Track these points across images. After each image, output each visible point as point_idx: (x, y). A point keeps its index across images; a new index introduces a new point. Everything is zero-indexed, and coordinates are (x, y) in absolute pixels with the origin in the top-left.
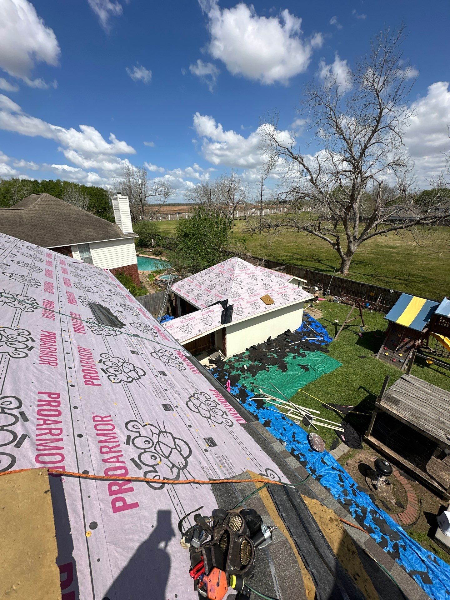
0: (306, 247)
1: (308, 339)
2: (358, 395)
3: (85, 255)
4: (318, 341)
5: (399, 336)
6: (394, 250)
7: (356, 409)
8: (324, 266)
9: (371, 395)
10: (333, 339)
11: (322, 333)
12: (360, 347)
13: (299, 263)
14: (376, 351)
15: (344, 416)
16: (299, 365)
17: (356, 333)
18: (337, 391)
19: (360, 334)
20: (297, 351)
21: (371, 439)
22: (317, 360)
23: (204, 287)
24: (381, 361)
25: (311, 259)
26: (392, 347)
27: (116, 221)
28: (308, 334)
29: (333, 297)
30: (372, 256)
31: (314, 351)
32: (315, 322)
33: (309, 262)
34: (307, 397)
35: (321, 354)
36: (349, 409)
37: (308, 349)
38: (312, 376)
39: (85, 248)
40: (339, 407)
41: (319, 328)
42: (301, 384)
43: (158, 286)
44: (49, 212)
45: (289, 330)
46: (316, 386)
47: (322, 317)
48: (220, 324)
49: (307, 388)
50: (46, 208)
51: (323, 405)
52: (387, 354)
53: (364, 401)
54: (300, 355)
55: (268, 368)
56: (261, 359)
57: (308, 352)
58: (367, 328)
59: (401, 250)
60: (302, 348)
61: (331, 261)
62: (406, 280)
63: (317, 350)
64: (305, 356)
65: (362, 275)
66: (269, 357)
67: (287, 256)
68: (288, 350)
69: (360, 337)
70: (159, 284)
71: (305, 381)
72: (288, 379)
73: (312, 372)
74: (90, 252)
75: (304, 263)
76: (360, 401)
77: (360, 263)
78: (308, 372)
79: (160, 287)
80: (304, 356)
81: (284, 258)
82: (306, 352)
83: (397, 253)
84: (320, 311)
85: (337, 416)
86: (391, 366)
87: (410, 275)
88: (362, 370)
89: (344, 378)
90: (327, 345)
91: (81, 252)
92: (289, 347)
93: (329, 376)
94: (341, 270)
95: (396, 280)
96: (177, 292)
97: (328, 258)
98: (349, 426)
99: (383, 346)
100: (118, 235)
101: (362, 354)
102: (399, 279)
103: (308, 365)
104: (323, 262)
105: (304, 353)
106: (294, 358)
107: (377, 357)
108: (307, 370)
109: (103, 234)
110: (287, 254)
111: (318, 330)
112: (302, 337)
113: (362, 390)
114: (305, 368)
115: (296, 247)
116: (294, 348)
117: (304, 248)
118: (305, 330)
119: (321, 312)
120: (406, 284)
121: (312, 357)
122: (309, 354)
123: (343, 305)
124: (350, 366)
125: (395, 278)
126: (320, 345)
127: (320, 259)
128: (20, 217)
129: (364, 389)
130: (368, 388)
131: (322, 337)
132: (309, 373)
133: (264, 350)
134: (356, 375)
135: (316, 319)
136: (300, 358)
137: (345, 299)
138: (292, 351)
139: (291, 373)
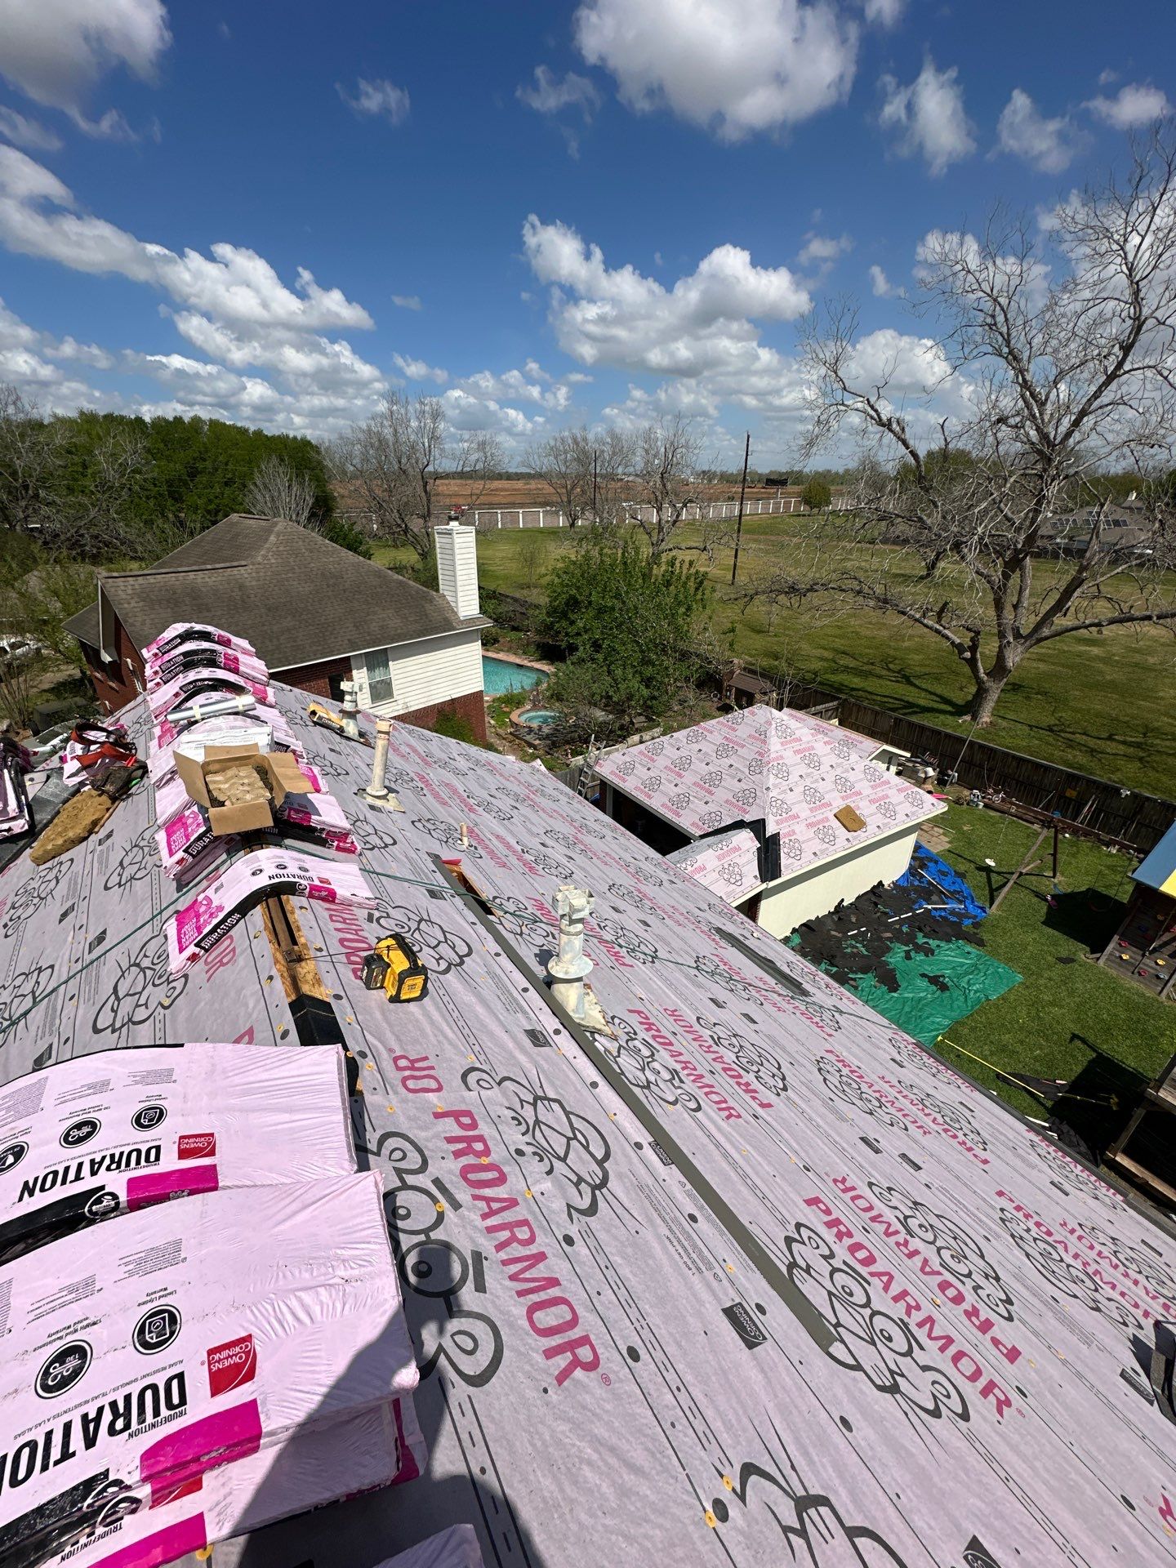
0: (864, 632)
1: (930, 907)
2: (1073, 1056)
3: (379, 675)
4: (953, 912)
5: (1160, 918)
6: (1095, 651)
7: (1074, 1087)
8: (923, 694)
9: (1100, 1055)
10: (987, 910)
11: (958, 892)
12: (1056, 933)
13: (856, 682)
14: (1098, 947)
15: (1049, 1104)
16: (923, 975)
17: (1040, 896)
18: (1021, 1042)
19: (1049, 898)
20: (909, 939)
21: (1121, 1159)
22: (962, 965)
23: (689, 778)
24: (1114, 973)
25: (884, 672)
26: (1142, 942)
27: (441, 587)
28: (928, 893)
29: (966, 792)
30: (1042, 666)
31: (949, 941)
32: (936, 862)
33: (881, 681)
34: (958, 1056)
35: (968, 948)
36: (1059, 1088)
37: (934, 934)
38: (957, 1007)
39: (376, 661)
40: (1037, 1083)
41: (949, 879)
42: (938, 1023)
43: (526, 742)
44: (297, 570)
45: (880, 884)
46: (973, 1029)
47: (948, 846)
48: (759, 882)
49: (953, 1033)
50: (291, 560)
51: (998, 1075)
52: (1125, 957)
53: (1085, 1071)
54: (919, 948)
55: (854, 980)
56: (833, 957)
57: (937, 942)
58: (1063, 883)
59: (1115, 650)
60: (920, 930)
61: (937, 678)
62: (1138, 745)
63: (957, 939)
64: (932, 952)
65: (1027, 728)
66: (849, 950)
67: (822, 659)
68: (889, 935)
69: (1050, 907)
70: (528, 738)
71: (945, 1017)
72: (907, 1009)
73: (956, 993)
74: (386, 666)
75: (871, 684)
76: (1078, 1069)
77: (1014, 690)
78: (947, 994)
79: (530, 745)
80: (929, 952)
81: (817, 665)
82: (931, 942)
83: (1106, 660)
84: (941, 831)
85: (1034, 1104)
86: (1135, 985)
87: (1147, 730)
88: (1072, 993)
89: (1033, 1012)
90: (976, 925)
91: (371, 669)
92: (889, 927)
93: (996, 1006)
94: (971, 708)
95: (1114, 744)
96: (616, 781)
97: (927, 670)
98: (1065, 1128)
99: (1116, 937)
100: (447, 624)
101: (1064, 954)
102: (1124, 743)
103: (943, 976)
104: (917, 682)
105: (926, 943)
106: (908, 957)
107: (1101, 962)
108: (944, 988)
109: (416, 621)
110: (819, 652)
111: (946, 885)
112: (914, 902)
113: (1078, 1043)
114: (934, 980)
115: (838, 632)
116: (900, 929)
117: (857, 633)
118: (916, 883)
119: (944, 834)
120: (1141, 759)
121: (950, 957)
122: (938, 946)
123: (992, 813)
124: (1042, 982)
125: (1110, 738)
126: (959, 924)
127: (908, 672)
128: (241, 587)
129: (1084, 1041)
130: (1091, 1039)
131: (960, 902)
132: (951, 997)
133: (833, 933)
134: (1061, 1007)
135: (935, 851)
136: (921, 957)
137: (997, 799)
138: (899, 937)
139: (911, 995)
